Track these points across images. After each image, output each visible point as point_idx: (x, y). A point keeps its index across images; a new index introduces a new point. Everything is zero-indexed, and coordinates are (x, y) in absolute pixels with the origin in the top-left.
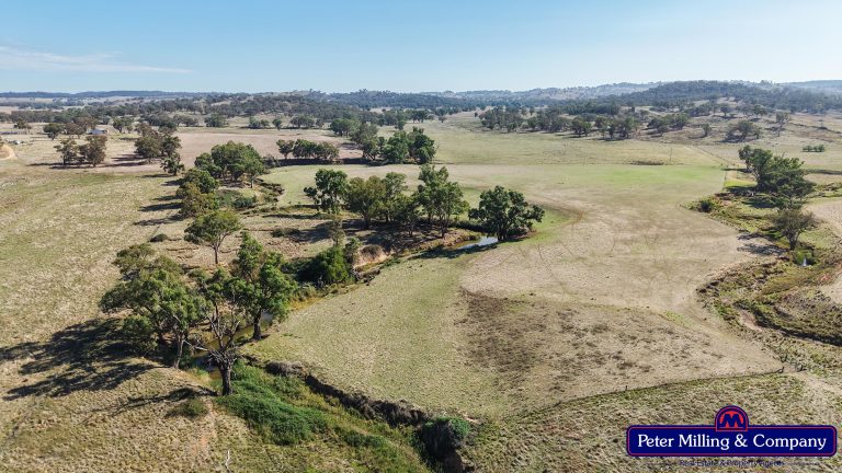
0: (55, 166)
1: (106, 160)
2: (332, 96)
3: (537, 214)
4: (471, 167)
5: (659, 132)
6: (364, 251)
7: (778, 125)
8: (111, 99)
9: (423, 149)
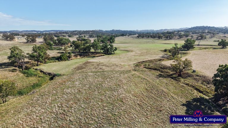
0: (25, 43)
1: (36, 42)
2: (105, 31)
3: (116, 49)
4: (120, 44)
5: (180, 38)
6: (74, 56)
7: (213, 36)
8: (50, 32)
9: (111, 40)
